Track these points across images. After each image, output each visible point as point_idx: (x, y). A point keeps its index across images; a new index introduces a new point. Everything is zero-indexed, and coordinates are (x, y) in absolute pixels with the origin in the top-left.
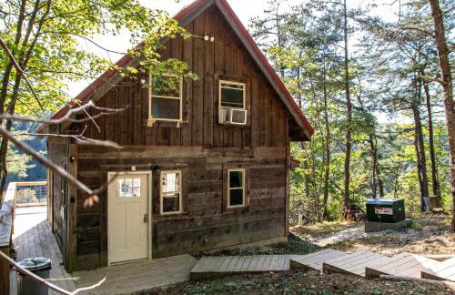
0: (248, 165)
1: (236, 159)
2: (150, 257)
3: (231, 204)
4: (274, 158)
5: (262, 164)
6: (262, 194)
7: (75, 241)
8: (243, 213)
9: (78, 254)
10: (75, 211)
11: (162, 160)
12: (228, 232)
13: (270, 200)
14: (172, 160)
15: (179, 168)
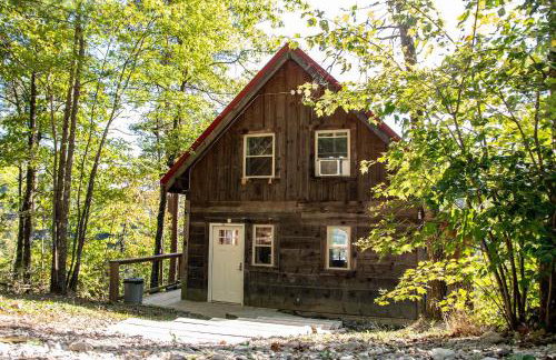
0: (355, 223)
1: (338, 215)
2: (242, 303)
3: (331, 265)
7: (187, 275)
8: (348, 277)
9: (188, 287)
10: (186, 252)
11: (255, 214)
12: (327, 296)
13: (389, 268)
15: (272, 222)
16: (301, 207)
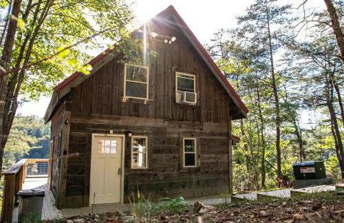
0: (199, 135)
1: (190, 130)
2: (122, 202)
3: (186, 165)
4: (218, 131)
5: (209, 135)
6: (210, 158)
7: (65, 184)
8: (195, 172)
9: (67, 195)
10: (66, 162)
11: (133, 127)
12: (184, 187)
13: (216, 164)
14: (141, 128)
15: (146, 134)
16: (166, 123)
